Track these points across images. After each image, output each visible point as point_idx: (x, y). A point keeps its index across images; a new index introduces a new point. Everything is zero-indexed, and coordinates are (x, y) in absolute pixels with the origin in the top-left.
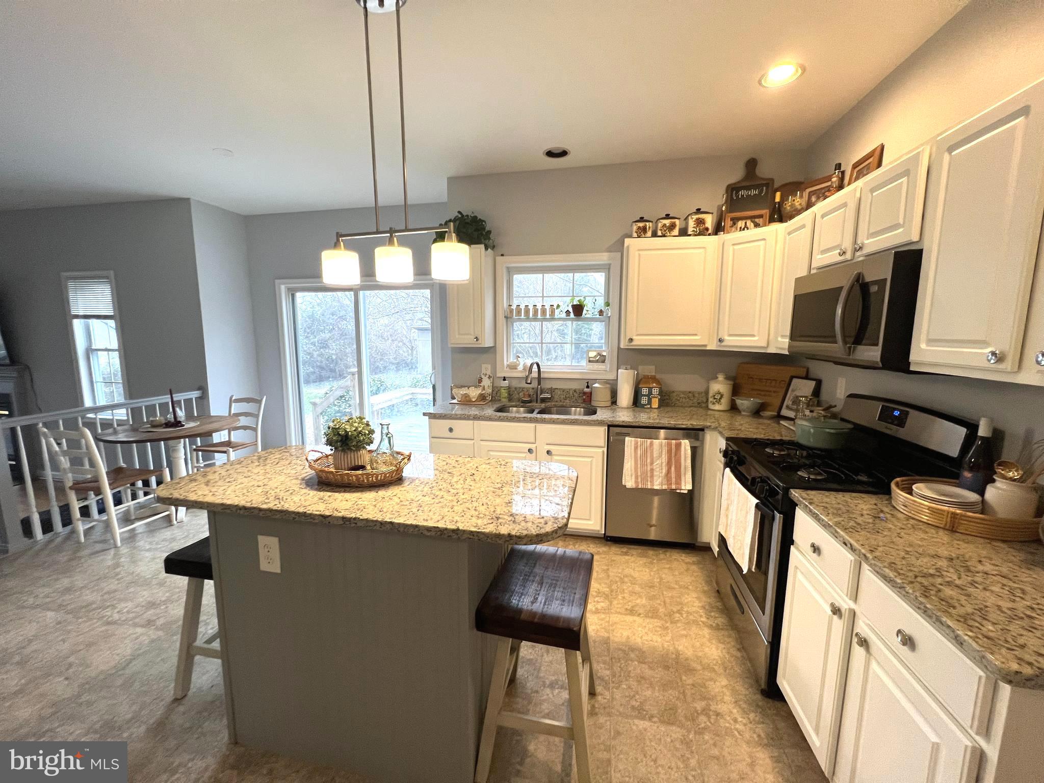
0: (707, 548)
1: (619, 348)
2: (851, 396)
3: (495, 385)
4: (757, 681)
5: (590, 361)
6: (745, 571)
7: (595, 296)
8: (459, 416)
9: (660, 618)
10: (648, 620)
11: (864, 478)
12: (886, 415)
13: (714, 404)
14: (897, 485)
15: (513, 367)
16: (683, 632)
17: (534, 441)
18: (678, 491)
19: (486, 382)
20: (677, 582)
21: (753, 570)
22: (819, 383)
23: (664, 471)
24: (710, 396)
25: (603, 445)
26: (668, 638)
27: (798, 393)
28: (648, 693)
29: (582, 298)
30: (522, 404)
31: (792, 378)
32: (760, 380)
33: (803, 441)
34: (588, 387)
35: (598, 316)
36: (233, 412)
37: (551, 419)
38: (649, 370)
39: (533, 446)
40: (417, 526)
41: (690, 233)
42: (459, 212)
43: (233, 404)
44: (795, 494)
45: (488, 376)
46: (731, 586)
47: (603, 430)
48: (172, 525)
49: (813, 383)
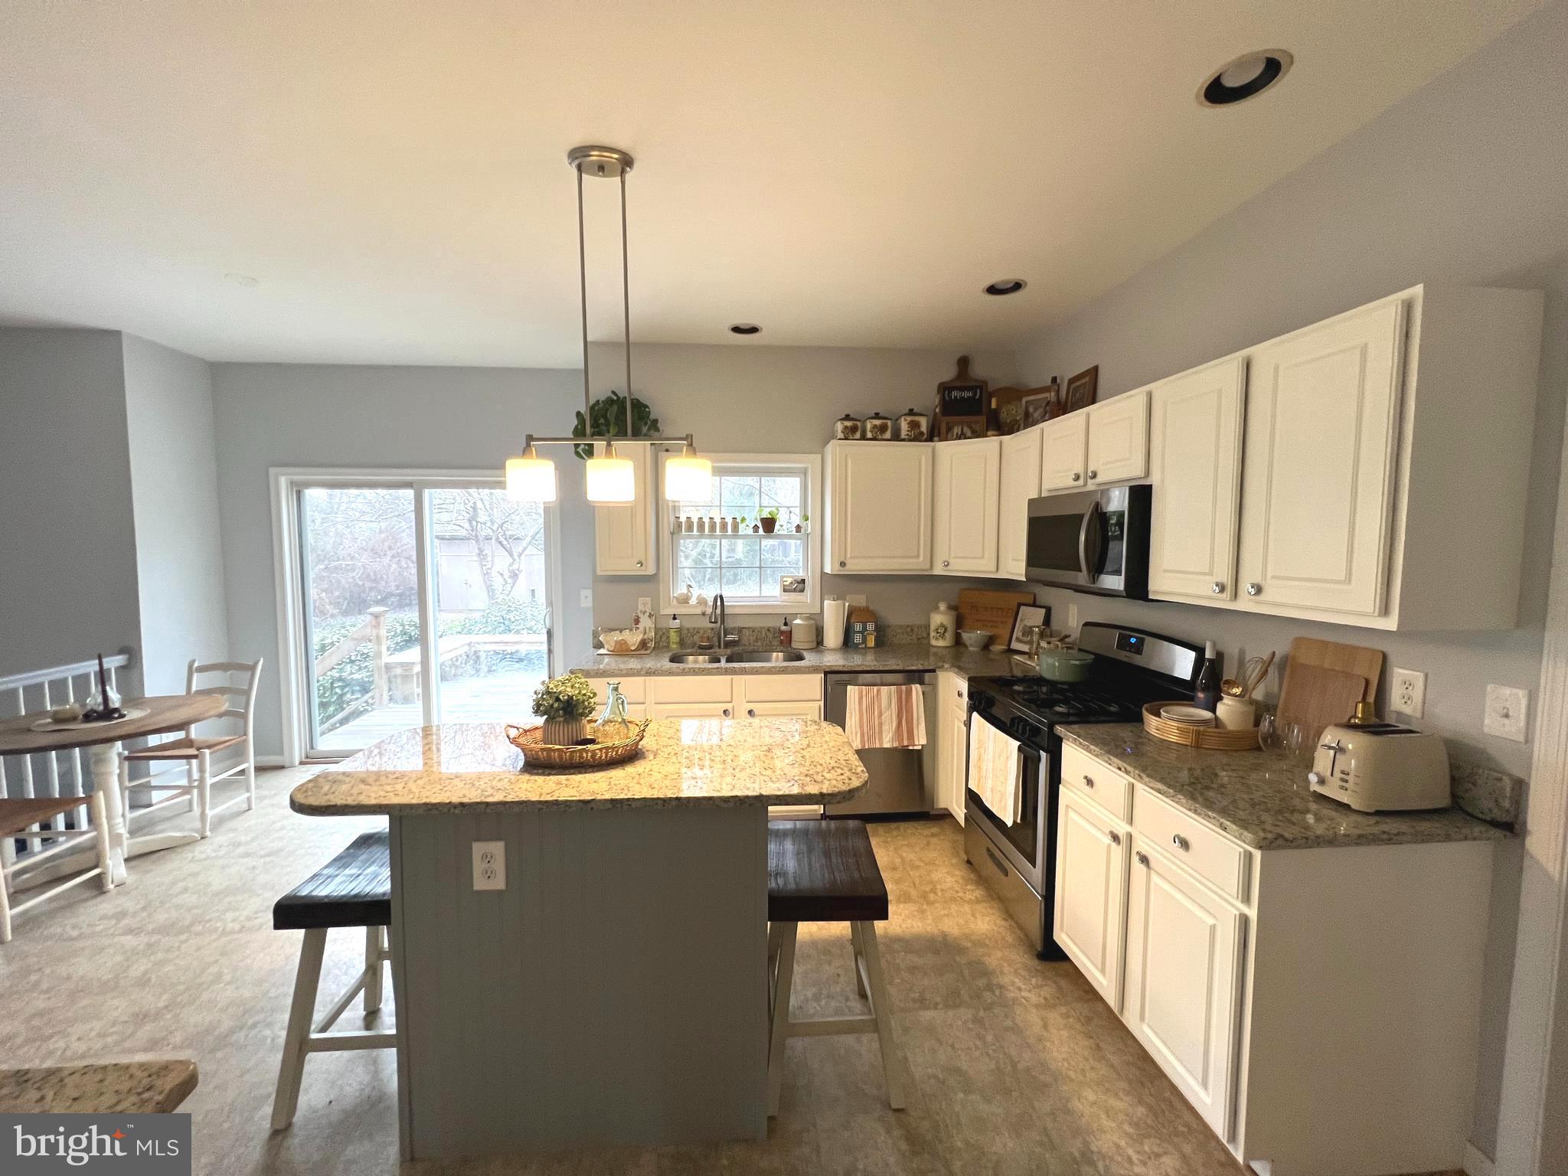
0: (946, 816)
1: (823, 574)
2: (1087, 624)
3: (659, 626)
4: (1031, 946)
5: (785, 591)
6: (1010, 823)
7: (788, 507)
8: (624, 672)
9: (915, 902)
10: (902, 906)
11: (1114, 708)
12: (1124, 643)
13: (937, 639)
14: (1147, 710)
15: (684, 600)
16: (942, 912)
17: (729, 699)
18: (911, 748)
19: (646, 623)
20: (921, 860)
21: (1019, 821)
22: (1049, 610)
23: (894, 725)
24: (931, 630)
25: (818, 697)
26: (929, 922)
27: (1029, 623)
28: (926, 982)
29: (774, 509)
30: (701, 651)
31: (1020, 605)
32: (986, 609)
33: (1047, 675)
34: (786, 624)
35: (794, 532)
36: (194, 688)
37: (753, 668)
38: (860, 600)
39: (729, 706)
40: (711, 798)
41: (903, 436)
42: (613, 392)
43: (195, 676)
44: (1060, 730)
45: (648, 614)
46: (988, 850)
47: (819, 677)
48: (105, 893)
49: (1043, 611)
